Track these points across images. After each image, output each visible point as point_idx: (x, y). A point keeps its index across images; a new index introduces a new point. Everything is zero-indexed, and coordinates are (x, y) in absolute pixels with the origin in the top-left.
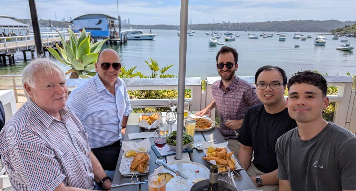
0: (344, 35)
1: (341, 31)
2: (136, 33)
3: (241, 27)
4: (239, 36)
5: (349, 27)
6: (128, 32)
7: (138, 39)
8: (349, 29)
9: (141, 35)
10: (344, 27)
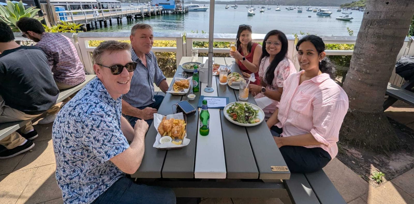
0: (350, 9)
1: (348, 6)
2: (195, 6)
3: (274, 2)
4: (270, 9)
5: (355, 3)
6: (189, 6)
7: (196, 10)
8: (355, 4)
9: (198, 8)
10: (351, 2)
